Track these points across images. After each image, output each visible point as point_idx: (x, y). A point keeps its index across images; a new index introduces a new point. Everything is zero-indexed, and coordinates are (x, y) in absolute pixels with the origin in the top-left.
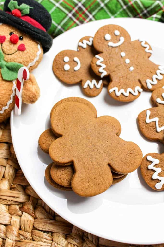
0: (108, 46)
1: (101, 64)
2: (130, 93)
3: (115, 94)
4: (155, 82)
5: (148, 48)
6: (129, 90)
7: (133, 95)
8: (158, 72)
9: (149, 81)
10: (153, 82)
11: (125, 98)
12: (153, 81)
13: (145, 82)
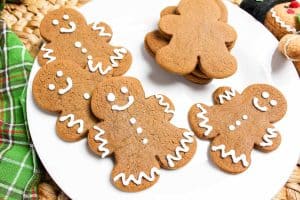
0: (112, 110)
1: (101, 139)
2: (143, 178)
4: (179, 157)
6: (142, 174)
7: (147, 180)
8: (183, 141)
11: (137, 186)
12: (176, 156)
13: (165, 158)
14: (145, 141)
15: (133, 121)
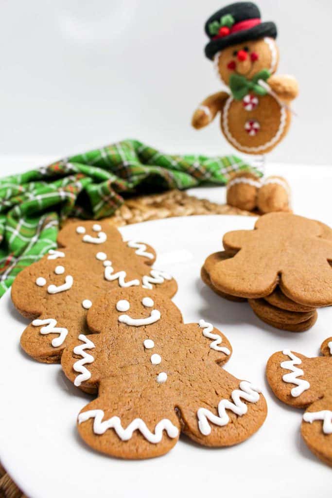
0: (119, 321)
1: (84, 354)
2: (138, 432)
3: (91, 428)
4: (224, 419)
5: (219, 340)
6: (138, 423)
7: (145, 439)
8: (236, 394)
9: (204, 413)
10: (216, 417)
11: (120, 444)
12: (218, 415)
13: (193, 414)
14: (163, 377)
15: (149, 344)
